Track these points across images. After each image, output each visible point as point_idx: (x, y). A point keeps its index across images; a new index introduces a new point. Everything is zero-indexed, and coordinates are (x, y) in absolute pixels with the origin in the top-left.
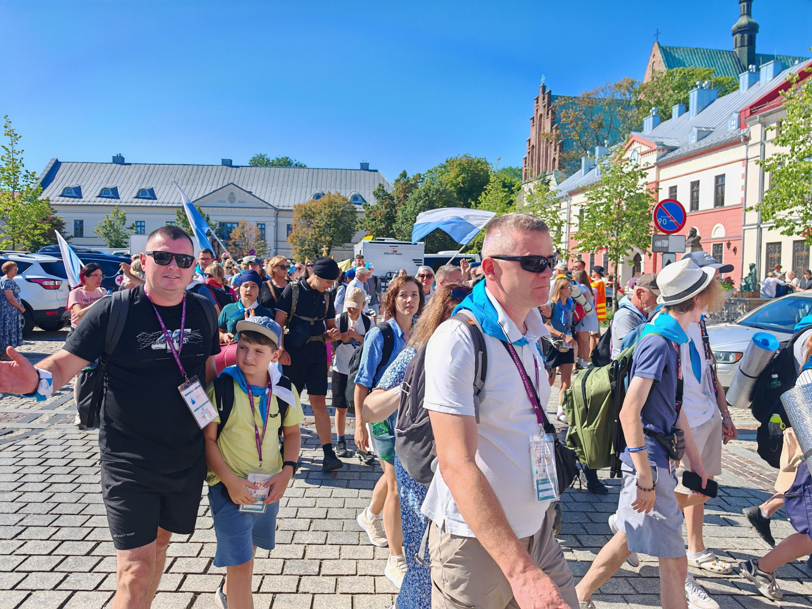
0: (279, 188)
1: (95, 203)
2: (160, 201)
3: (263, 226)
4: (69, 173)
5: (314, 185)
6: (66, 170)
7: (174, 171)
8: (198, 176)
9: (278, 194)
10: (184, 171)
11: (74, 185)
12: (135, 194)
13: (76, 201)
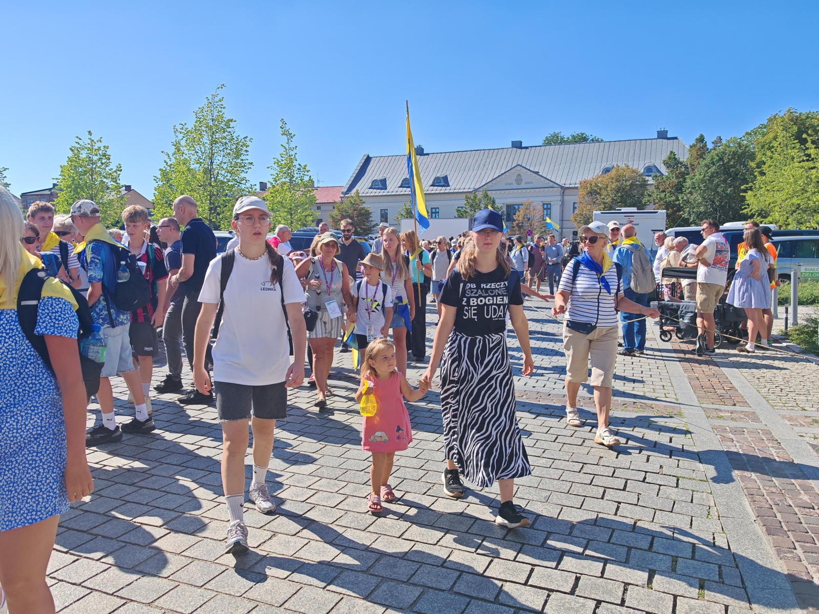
0: (568, 165)
1: (397, 193)
2: (453, 187)
3: (549, 206)
4: (378, 166)
5: (604, 159)
6: (375, 165)
7: (468, 157)
8: (488, 160)
9: (566, 172)
10: (476, 157)
11: (380, 177)
12: (431, 182)
13: (382, 192)
